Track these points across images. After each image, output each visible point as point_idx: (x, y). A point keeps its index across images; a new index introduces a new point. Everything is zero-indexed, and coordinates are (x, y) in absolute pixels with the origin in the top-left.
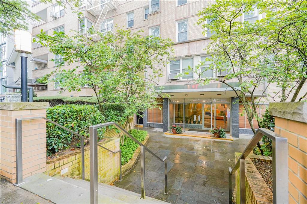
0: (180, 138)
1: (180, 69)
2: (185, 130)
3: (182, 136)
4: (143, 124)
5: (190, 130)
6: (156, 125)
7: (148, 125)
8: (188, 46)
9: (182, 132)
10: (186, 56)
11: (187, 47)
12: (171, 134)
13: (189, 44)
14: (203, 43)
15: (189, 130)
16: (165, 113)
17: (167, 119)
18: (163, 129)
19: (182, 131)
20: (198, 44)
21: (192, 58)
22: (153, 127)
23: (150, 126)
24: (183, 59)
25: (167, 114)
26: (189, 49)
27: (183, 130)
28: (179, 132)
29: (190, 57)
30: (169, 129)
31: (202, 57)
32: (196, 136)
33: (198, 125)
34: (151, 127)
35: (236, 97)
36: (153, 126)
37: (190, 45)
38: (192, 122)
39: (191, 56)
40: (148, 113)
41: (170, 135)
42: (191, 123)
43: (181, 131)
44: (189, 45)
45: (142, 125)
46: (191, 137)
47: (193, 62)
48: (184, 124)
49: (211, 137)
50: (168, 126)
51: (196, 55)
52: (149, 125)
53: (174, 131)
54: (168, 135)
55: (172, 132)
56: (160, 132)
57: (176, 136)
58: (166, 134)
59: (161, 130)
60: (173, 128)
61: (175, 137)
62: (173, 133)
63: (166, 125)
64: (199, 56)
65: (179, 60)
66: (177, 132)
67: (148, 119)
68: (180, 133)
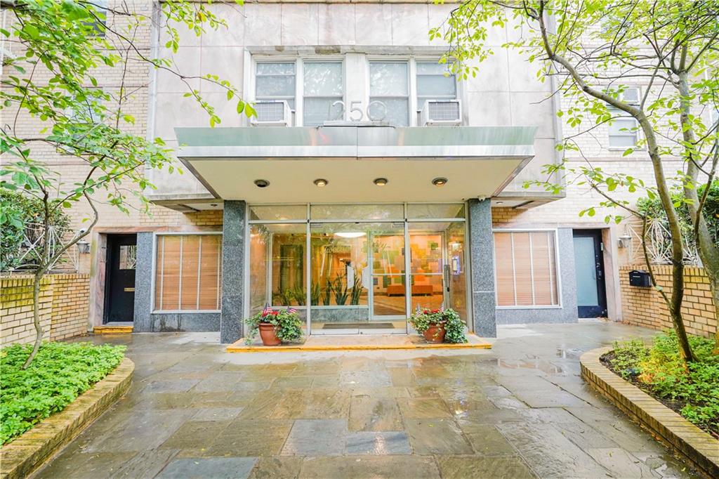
0: (294, 362)
1: (295, 94)
2: (311, 328)
3: (305, 353)
4: (131, 320)
5: (327, 327)
6: (194, 320)
7: (157, 324)
8: (327, 14)
9: (302, 336)
10: (319, 51)
11: (322, 17)
12: (256, 350)
13: (328, 9)
14: (378, 14)
15: (323, 328)
16: (232, 262)
17: (239, 288)
18: (218, 334)
19: (303, 330)
20: (361, 15)
21: (340, 63)
22: (179, 330)
23: (168, 325)
24: (307, 62)
25: (241, 266)
26: (328, 27)
27: (306, 329)
28: (292, 336)
29: (330, 54)
30: (246, 328)
31: (372, 62)
32: (359, 346)
33: (355, 307)
34: (171, 330)
35: (484, 199)
36: (179, 325)
37: (332, 13)
38: (333, 299)
39: (336, 50)
40: (157, 272)
41: (251, 353)
42: (328, 304)
43: (299, 333)
44: (330, 12)
45: (130, 325)
46: (342, 352)
47: (342, 73)
48: (308, 307)
49: (413, 342)
50: (240, 315)
51: (356, 51)
52: (163, 323)
53: (269, 334)
54: (242, 354)
55: (262, 342)
56: (204, 347)
57: (275, 354)
58: (233, 351)
59: (214, 337)
60: (262, 324)
61: (274, 362)
62: (265, 345)
63: (233, 311)
64: (363, 56)
65: (293, 63)
66: (280, 335)
67: (157, 295)
68: (296, 340)
